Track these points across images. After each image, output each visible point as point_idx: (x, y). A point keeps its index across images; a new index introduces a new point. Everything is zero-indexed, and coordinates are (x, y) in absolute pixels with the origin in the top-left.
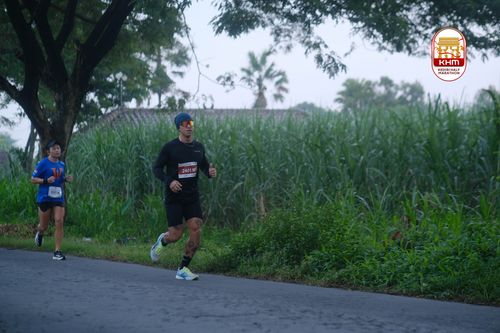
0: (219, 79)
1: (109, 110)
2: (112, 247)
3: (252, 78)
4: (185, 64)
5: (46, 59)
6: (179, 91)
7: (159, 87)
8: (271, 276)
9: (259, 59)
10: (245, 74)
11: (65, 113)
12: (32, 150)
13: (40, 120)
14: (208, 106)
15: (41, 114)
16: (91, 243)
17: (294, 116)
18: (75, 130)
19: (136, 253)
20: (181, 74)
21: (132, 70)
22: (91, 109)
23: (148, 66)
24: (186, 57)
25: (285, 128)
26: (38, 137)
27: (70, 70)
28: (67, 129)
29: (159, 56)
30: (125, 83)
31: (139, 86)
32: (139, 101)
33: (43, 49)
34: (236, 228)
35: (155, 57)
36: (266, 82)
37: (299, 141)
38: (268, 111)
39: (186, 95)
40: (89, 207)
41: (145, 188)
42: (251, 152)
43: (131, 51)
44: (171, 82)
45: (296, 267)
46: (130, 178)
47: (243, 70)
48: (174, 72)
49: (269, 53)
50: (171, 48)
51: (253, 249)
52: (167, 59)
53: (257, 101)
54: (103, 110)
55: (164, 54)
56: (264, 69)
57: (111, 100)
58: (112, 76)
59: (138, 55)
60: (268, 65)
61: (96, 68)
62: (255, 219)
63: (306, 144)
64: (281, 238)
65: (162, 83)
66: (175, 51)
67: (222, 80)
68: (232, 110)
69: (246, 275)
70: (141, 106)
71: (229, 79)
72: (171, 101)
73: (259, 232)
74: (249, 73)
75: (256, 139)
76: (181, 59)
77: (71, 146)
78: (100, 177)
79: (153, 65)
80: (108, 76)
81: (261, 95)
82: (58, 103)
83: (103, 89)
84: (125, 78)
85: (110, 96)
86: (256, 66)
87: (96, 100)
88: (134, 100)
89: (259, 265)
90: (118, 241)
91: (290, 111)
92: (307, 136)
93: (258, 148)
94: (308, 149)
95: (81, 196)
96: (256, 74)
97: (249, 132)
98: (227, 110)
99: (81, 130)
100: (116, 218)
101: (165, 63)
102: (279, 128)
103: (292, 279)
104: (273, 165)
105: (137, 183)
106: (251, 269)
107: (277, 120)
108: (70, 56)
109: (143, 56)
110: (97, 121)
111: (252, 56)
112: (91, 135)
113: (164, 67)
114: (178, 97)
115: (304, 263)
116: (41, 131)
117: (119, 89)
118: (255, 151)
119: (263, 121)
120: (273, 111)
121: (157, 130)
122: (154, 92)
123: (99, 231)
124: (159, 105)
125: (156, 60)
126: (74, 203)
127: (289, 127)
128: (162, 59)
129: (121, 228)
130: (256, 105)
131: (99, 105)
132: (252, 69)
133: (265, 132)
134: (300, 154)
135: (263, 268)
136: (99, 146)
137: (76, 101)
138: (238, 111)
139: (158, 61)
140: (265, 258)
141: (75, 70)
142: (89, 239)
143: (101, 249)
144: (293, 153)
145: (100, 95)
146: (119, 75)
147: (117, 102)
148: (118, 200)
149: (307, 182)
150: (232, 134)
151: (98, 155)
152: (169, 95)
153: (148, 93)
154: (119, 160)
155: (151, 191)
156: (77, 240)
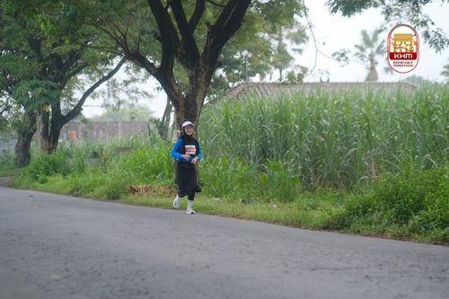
0: (334, 55)
1: (236, 84)
2: (238, 206)
3: (364, 53)
4: (304, 42)
5: (180, 39)
6: (299, 66)
7: (280, 63)
8: (381, 234)
9: (371, 37)
10: (358, 50)
11: (197, 87)
12: (168, 120)
13: (176, 94)
14: (325, 80)
15: (176, 88)
16: (219, 202)
17: (403, 88)
18: (205, 102)
19: (259, 212)
20: (300, 51)
21: (256, 49)
22: (220, 83)
23: (271, 44)
24: (304, 36)
25: (395, 99)
26: (173, 109)
27: (201, 49)
28: (198, 101)
29: (281, 35)
30: (250, 60)
31: (262, 62)
32: (263, 76)
33: (178, 30)
34: (350, 189)
35: (277, 36)
36: (377, 58)
37: (408, 111)
38: (379, 84)
39: (305, 70)
40: (218, 170)
41: (268, 154)
42: (363, 121)
43: (256, 31)
44: (291, 58)
45: (404, 225)
46: (253, 144)
47: (356, 46)
48: (293, 49)
49: (380, 31)
50: (291, 28)
51: (365, 210)
52: (287, 38)
53: (369, 75)
54: (230, 84)
55: (285, 33)
56: (376, 46)
57: (237, 75)
58: (238, 53)
59: (261, 35)
60: (379, 41)
61: (224, 47)
62: (367, 182)
63: (415, 113)
64: (390, 199)
65: (284, 59)
66: (295, 30)
67: (337, 56)
68: (346, 84)
69: (358, 232)
70: (264, 80)
71: (343, 55)
72: (291, 76)
73: (370, 194)
74: (362, 49)
75: (368, 109)
76: (300, 37)
77: (202, 116)
78: (228, 144)
79: (275, 43)
80: (235, 53)
81: (372, 69)
82: (191, 78)
83: (230, 65)
84: (250, 55)
85: (237, 71)
86: (368, 43)
87: (224, 75)
88: (258, 75)
89: (370, 224)
90: (243, 201)
91: (399, 84)
92: (414, 106)
93: (370, 118)
94: (416, 119)
95: (211, 161)
96: (368, 51)
97: (361, 103)
98: (341, 83)
99: (211, 102)
100: (242, 181)
101: (285, 41)
102: (389, 99)
103: (400, 237)
104: (383, 133)
105: (260, 149)
106: (363, 227)
107: (388, 92)
108: (201, 36)
109: (266, 35)
110: (225, 95)
111: (364, 34)
112: (219, 106)
113: (285, 45)
114: (297, 72)
115: (411, 222)
116: (176, 103)
117: (244, 65)
118: (367, 120)
119: (374, 93)
120: (383, 84)
121: (278, 101)
122: (276, 67)
123: (227, 192)
124: (281, 79)
125: (277, 39)
126: (205, 166)
127: (399, 98)
128: (283, 37)
129: (246, 189)
130: (368, 79)
131: (227, 80)
132: (364, 46)
133: (376, 103)
134: (409, 124)
135: (373, 227)
136: (227, 116)
137: (207, 77)
138: (351, 84)
139: (280, 39)
140: (375, 217)
141: (206, 49)
142: (217, 199)
143: (228, 208)
144: (401, 122)
145: (228, 71)
146: (245, 53)
147: (243, 77)
148: (243, 165)
149: (415, 148)
150: (346, 104)
151: (226, 124)
152: (289, 70)
153: (270, 68)
154: (245, 129)
155: (273, 156)
156: (208, 200)
